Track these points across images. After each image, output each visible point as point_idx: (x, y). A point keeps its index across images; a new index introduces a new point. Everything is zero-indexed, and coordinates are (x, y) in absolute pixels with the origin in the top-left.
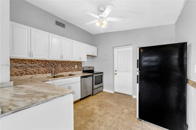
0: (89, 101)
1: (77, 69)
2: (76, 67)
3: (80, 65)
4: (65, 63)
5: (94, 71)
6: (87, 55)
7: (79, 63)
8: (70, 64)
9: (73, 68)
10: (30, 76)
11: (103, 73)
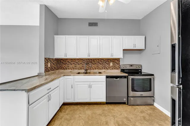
0: (115, 109)
1: (112, 68)
2: (111, 64)
3: (117, 62)
4: (97, 60)
5: (142, 71)
6: (123, 50)
7: (116, 61)
8: (103, 61)
9: (108, 65)
10: (70, 70)
11: (153, 75)
